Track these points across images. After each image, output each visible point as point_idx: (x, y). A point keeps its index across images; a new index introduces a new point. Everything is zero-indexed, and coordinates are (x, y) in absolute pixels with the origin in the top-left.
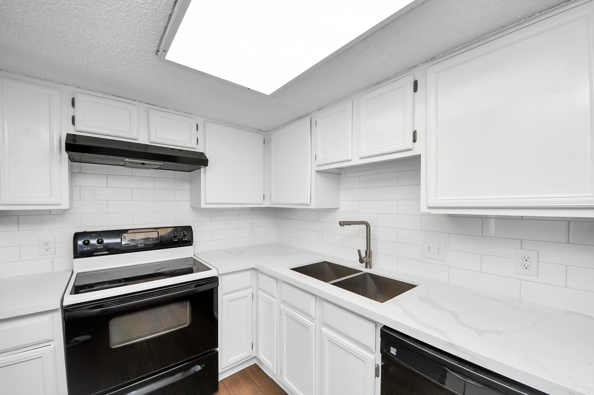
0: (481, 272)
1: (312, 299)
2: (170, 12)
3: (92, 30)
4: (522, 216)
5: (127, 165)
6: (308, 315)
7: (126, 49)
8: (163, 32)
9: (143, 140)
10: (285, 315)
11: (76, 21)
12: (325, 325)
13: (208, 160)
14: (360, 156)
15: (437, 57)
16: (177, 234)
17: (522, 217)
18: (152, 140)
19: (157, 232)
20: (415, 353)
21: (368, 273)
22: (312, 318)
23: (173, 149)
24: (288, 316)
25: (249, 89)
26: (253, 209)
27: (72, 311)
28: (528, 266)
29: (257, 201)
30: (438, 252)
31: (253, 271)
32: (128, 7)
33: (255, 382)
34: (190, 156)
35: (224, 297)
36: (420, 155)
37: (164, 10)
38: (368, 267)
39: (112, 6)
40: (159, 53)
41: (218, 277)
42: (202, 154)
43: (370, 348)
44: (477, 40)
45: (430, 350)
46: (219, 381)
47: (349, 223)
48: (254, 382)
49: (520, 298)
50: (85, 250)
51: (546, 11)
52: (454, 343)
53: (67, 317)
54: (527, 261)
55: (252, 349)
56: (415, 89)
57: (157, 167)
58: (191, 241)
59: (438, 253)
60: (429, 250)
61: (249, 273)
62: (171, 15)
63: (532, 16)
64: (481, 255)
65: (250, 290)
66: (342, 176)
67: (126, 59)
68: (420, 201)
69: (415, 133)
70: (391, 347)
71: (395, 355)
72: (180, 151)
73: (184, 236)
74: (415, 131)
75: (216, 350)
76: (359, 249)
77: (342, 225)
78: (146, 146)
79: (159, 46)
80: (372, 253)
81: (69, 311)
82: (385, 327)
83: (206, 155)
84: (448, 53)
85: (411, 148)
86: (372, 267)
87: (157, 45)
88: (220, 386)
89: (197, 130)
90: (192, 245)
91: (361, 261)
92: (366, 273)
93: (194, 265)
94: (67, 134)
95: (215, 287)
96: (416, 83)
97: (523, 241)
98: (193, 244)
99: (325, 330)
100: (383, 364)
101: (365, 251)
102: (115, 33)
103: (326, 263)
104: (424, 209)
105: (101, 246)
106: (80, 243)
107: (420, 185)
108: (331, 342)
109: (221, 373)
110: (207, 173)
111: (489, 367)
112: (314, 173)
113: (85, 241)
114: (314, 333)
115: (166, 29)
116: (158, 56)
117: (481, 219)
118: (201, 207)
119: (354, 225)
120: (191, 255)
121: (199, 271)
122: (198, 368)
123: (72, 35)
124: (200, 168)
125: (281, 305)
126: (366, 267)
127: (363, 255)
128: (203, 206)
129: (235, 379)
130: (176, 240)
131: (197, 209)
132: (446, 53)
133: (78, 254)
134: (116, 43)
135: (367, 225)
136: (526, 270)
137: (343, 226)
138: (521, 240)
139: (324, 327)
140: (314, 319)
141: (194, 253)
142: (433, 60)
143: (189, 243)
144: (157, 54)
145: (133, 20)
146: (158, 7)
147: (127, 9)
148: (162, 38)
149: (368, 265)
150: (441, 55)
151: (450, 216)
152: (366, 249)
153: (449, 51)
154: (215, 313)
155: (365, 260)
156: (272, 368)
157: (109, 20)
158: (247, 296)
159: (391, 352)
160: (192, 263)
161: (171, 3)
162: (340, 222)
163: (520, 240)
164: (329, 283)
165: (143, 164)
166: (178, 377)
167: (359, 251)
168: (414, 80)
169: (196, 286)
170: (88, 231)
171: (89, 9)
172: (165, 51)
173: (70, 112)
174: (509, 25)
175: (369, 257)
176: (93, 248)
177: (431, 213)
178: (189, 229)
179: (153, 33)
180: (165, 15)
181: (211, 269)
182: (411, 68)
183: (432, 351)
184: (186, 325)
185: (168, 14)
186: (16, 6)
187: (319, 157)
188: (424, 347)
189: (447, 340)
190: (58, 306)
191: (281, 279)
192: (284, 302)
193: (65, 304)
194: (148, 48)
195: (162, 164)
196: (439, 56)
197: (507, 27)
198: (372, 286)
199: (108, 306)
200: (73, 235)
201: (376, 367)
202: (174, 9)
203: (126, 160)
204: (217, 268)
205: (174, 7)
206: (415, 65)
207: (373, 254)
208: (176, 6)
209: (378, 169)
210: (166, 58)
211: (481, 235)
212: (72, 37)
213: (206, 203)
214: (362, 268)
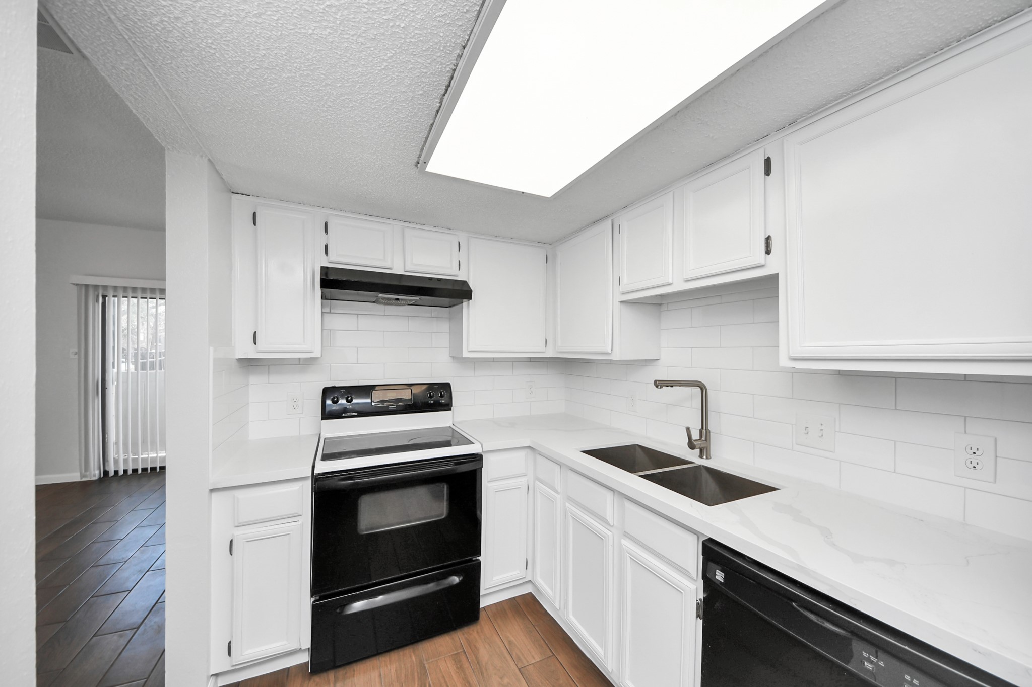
0: (895, 472)
1: (609, 495)
2: (431, 122)
3: (352, 149)
4: (965, 375)
5: (380, 302)
6: (603, 520)
7: (384, 165)
8: (424, 142)
9: (398, 268)
10: (571, 519)
11: (337, 142)
12: (626, 535)
13: (472, 291)
14: (684, 278)
15: (799, 121)
16: (433, 393)
17: (966, 378)
18: (407, 268)
19: (410, 390)
20: (751, 581)
21: (703, 466)
22: (609, 525)
23: (431, 279)
24: (576, 520)
25: (523, 193)
26: (531, 360)
27: (323, 480)
28: (978, 463)
29: (536, 349)
30: (821, 435)
31: (528, 451)
32: (389, 123)
33: (529, 618)
34: (450, 287)
35: (490, 485)
36: (778, 274)
37: (425, 120)
38: (705, 457)
39: (373, 124)
40: (419, 165)
41: (482, 454)
42: (465, 283)
43: (688, 571)
44: (859, 91)
45: (771, 576)
46: (480, 607)
47: (671, 384)
48: (527, 617)
49: (964, 521)
50: (334, 409)
51: (968, 38)
52: (804, 566)
53: (318, 488)
54: (976, 454)
55: (527, 568)
56: (768, 172)
57: (411, 303)
58: (450, 405)
59: (820, 437)
60: (806, 432)
61: (522, 454)
62: (432, 125)
63: (946, 47)
64: (895, 442)
65: (524, 479)
66: (664, 307)
67: (383, 175)
68: (779, 349)
69: (768, 240)
70: (717, 570)
71: (723, 581)
72: (439, 280)
73: (442, 396)
74: (769, 236)
75: (478, 559)
76: (688, 426)
77: (659, 387)
78: (400, 277)
79: (419, 157)
80: (711, 434)
81: (321, 481)
82: (711, 540)
83: (469, 284)
84: (814, 113)
85: (763, 263)
86: (712, 456)
87: (417, 156)
88: (482, 615)
89: (459, 250)
90: (450, 410)
91: (692, 446)
92: (700, 465)
93: (453, 437)
94: (321, 267)
95: (478, 468)
96: (768, 162)
97: (967, 419)
98: (452, 408)
99: (626, 543)
100: (705, 596)
101: (699, 431)
102: (374, 149)
103: (637, 448)
104: (784, 362)
105: (349, 405)
106: (329, 402)
107: (778, 322)
108: (635, 561)
109: (484, 595)
110: (470, 309)
111: (855, 605)
112: (617, 304)
113: (334, 398)
114: (611, 548)
115: (427, 139)
116: (418, 168)
117: (894, 379)
118: (463, 357)
119: (680, 386)
120: (448, 424)
121: (458, 444)
122: (456, 580)
123: (332, 156)
124: (462, 303)
125: (566, 503)
126: (701, 456)
127: (695, 436)
128: (465, 355)
129: (501, 609)
130: (432, 402)
131: (458, 359)
132: (812, 114)
133: (327, 415)
134: (374, 159)
135: (703, 387)
136: (974, 470)
137: (661, 388)
138: (965, 417)
139: (624, 539)
140: (611, 526)
141: (453, 422)
142: (793, 125)
143: (447, 407)
144: (416, 166)
145: (393, 135)
146: (419, 119)
147: (388, 124)
148: (422, 149)
149: (704, 452)
150: (804, 116)
151: (840, 373)
152: (700, 428)
153: (817, 110)
154: (478, 512)
155: (698, 444)
156: (553, 599)
157: (370, 138)
158: (520, 488)
159: (717, 577)
160: (450, 434)
161: (433, 113)
162: (655, 381)
163: (963, 418)
164: (636, 475)
165: (397, 299)
166: (431, 587)
167: (688, 429)
168: (765, 157)
169: (456, 464)
170: (337, 385)
171: (351, 130)
172: (425, 163)
173: (322, 239)
174: (909, 65)
175: (706, 440)
176: (342, 407)
177: (796, 367)
178: (446, 387)
179: (414, 145)
180: (426, 125)
181: (473, 443)
182: (759, 139)
183: (774, 577)
184: (443, 517)
185: (429, 124)
186: (283, 135)
187: (625, 280)
188: (763, 571)
189: (794, 561)
190: (310, 474)
191: (566, 465)
192: (570, 499)
193: (317, 471)
194: (407, 161)
195: (418, 299)
196: (801, 119)
197: (906, 67)
198: (710, 485)
199: (358, 478)
200: (322, 390)
201: (698, 602)
202: (436, 117)
203: (381, 295)
204: (482, 442)
205: (436, 116)
206: (765, 135)
207: (712, 436)
208: (438, 115)
209: (720, 296)
210: (426, 170)
211: (894, 408)
212: (332, 158)
213: (470, 350)
214: (693, 457)
